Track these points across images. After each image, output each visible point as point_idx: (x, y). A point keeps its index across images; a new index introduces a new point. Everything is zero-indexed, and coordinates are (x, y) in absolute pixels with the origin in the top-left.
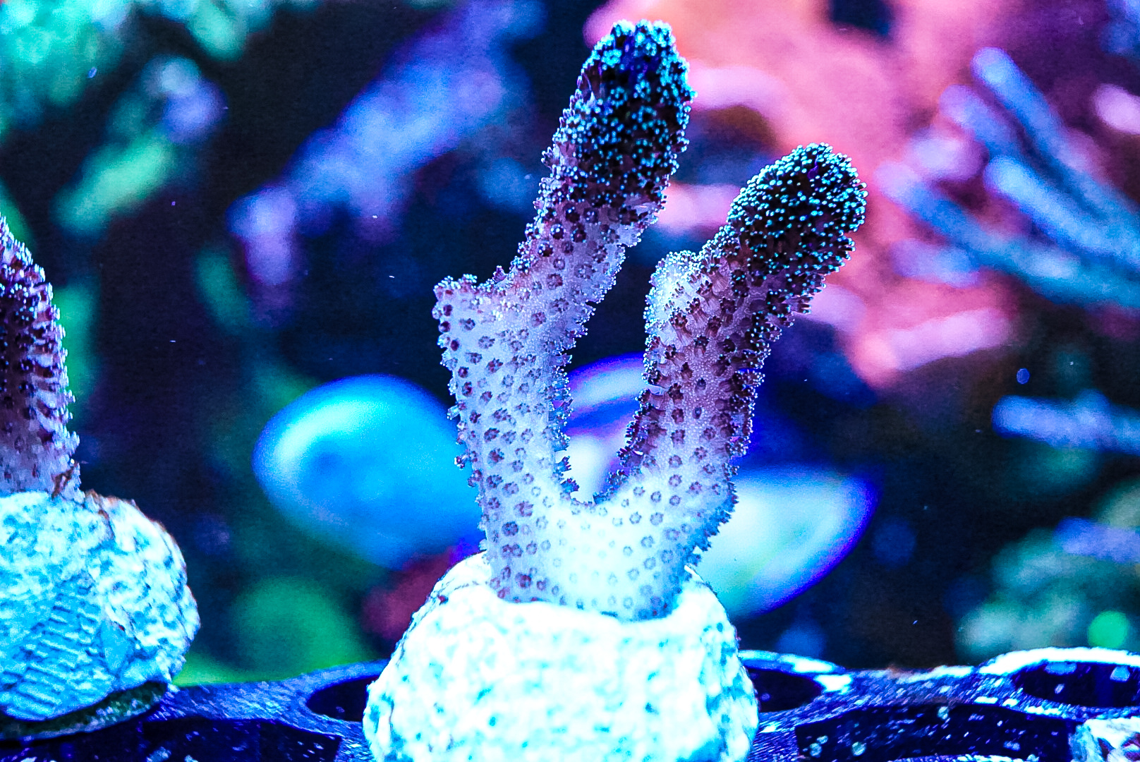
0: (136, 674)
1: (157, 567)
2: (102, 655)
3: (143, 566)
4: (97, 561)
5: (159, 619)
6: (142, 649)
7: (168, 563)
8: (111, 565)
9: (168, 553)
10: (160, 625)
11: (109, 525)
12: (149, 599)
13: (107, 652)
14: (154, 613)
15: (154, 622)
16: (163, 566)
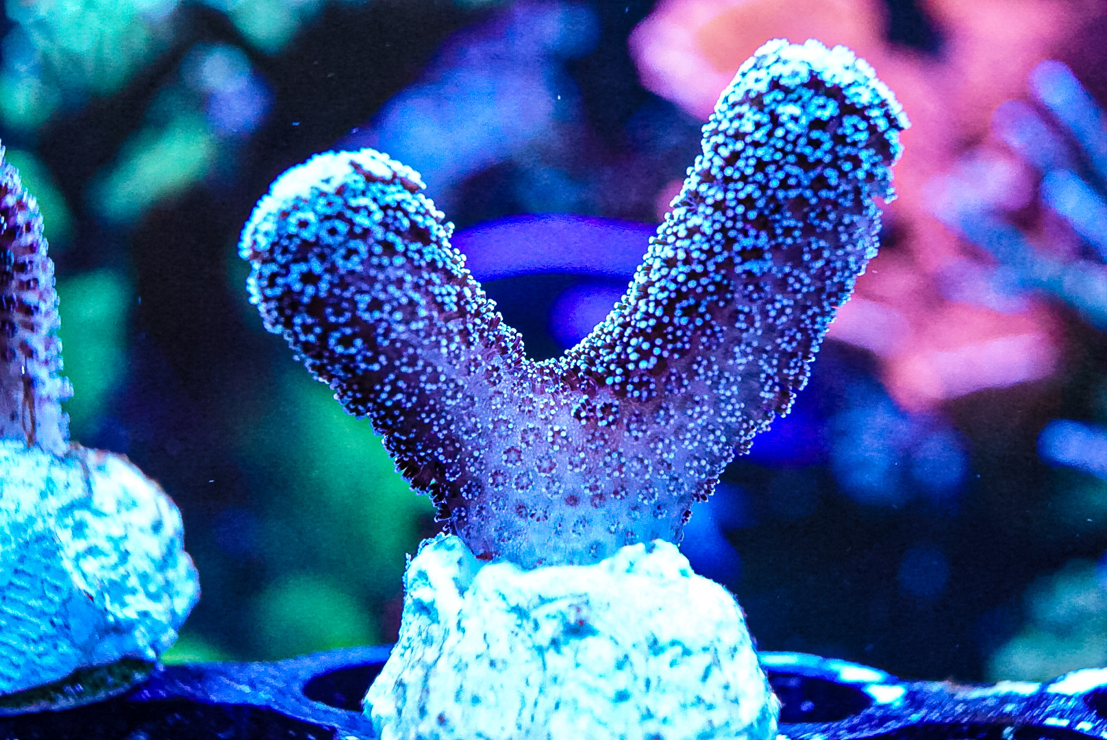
0: (109, 650)
1: (142, 530)
2: (67, 626)
3: (123, 529)
4: (69, 521)
5: (140, 589)
6: (117, 621)
7: (157, 527)
8: (87, 526)
9: (158, 518)
10: (141, 596)
11: (88, 482)
12: (129, 566)
13: (73, 623)
14: (133, 582)
15: (133, 592)
16: (151, 531)
